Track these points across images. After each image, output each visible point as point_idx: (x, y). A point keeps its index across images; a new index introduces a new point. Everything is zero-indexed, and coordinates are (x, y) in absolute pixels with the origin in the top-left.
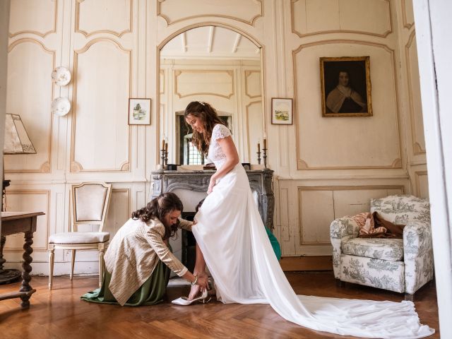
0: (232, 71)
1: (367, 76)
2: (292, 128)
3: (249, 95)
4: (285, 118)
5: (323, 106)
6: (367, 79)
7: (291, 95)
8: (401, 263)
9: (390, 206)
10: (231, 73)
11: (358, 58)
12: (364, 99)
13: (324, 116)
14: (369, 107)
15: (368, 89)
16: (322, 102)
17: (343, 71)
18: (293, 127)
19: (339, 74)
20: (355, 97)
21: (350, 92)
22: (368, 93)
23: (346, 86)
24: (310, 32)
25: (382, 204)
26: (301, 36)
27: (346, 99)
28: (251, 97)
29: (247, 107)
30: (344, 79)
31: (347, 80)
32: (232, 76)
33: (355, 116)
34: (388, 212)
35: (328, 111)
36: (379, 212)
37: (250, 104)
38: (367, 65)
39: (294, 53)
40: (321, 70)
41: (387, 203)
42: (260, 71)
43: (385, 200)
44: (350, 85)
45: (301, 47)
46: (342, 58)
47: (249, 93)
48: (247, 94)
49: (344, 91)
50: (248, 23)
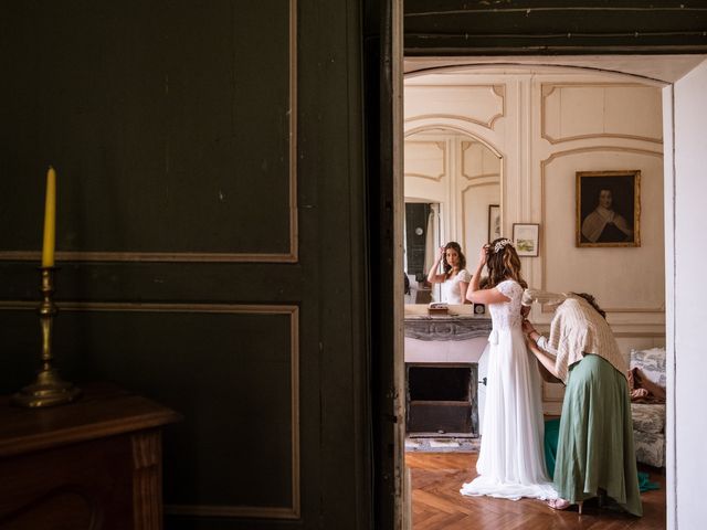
0: (444, 143)
1: (636, 195)
2: (538, 261)
3: (467, 176)
4: (529, 249)
5: (577, 233)
6: (636, 200)
7: (537, 219)
8: (661, 435)
9: (654, 363)
10: (441, 145)
11: (626, 172)
12: (631, 225)
13: (578, 246)
14: (636, 235)
15: (637, 212)
16: (577, 227)
17: (606, 189)
18: (539, 258)
19: (599, 192)
20: (619, 222)
21: (612, 215)
22: (636, 218)
23: (608, 209)
24: (564, 136)
25: (645, 358)
26: (553, 142)
27: (608, 224)
28: (470, 179)
29: (463, 192)
30: (606, 199)
31: (610, 200)
32: (444, 149)
33: (617, 246)
34: (651, 370)
35: (583, 240)
36: (639, 367)
37: (468, 188)
38: (636, 182)
39: (543, 164)
40: (577, 187)
41: (651, 358)
42: (498, 183)
43: (649, 353)
44: (613, 207)
45: (553, 157)
46: (605, 172)
47: (466, 173)
48: (463, 174)
49: (605, 215)
50: (485, 125)
